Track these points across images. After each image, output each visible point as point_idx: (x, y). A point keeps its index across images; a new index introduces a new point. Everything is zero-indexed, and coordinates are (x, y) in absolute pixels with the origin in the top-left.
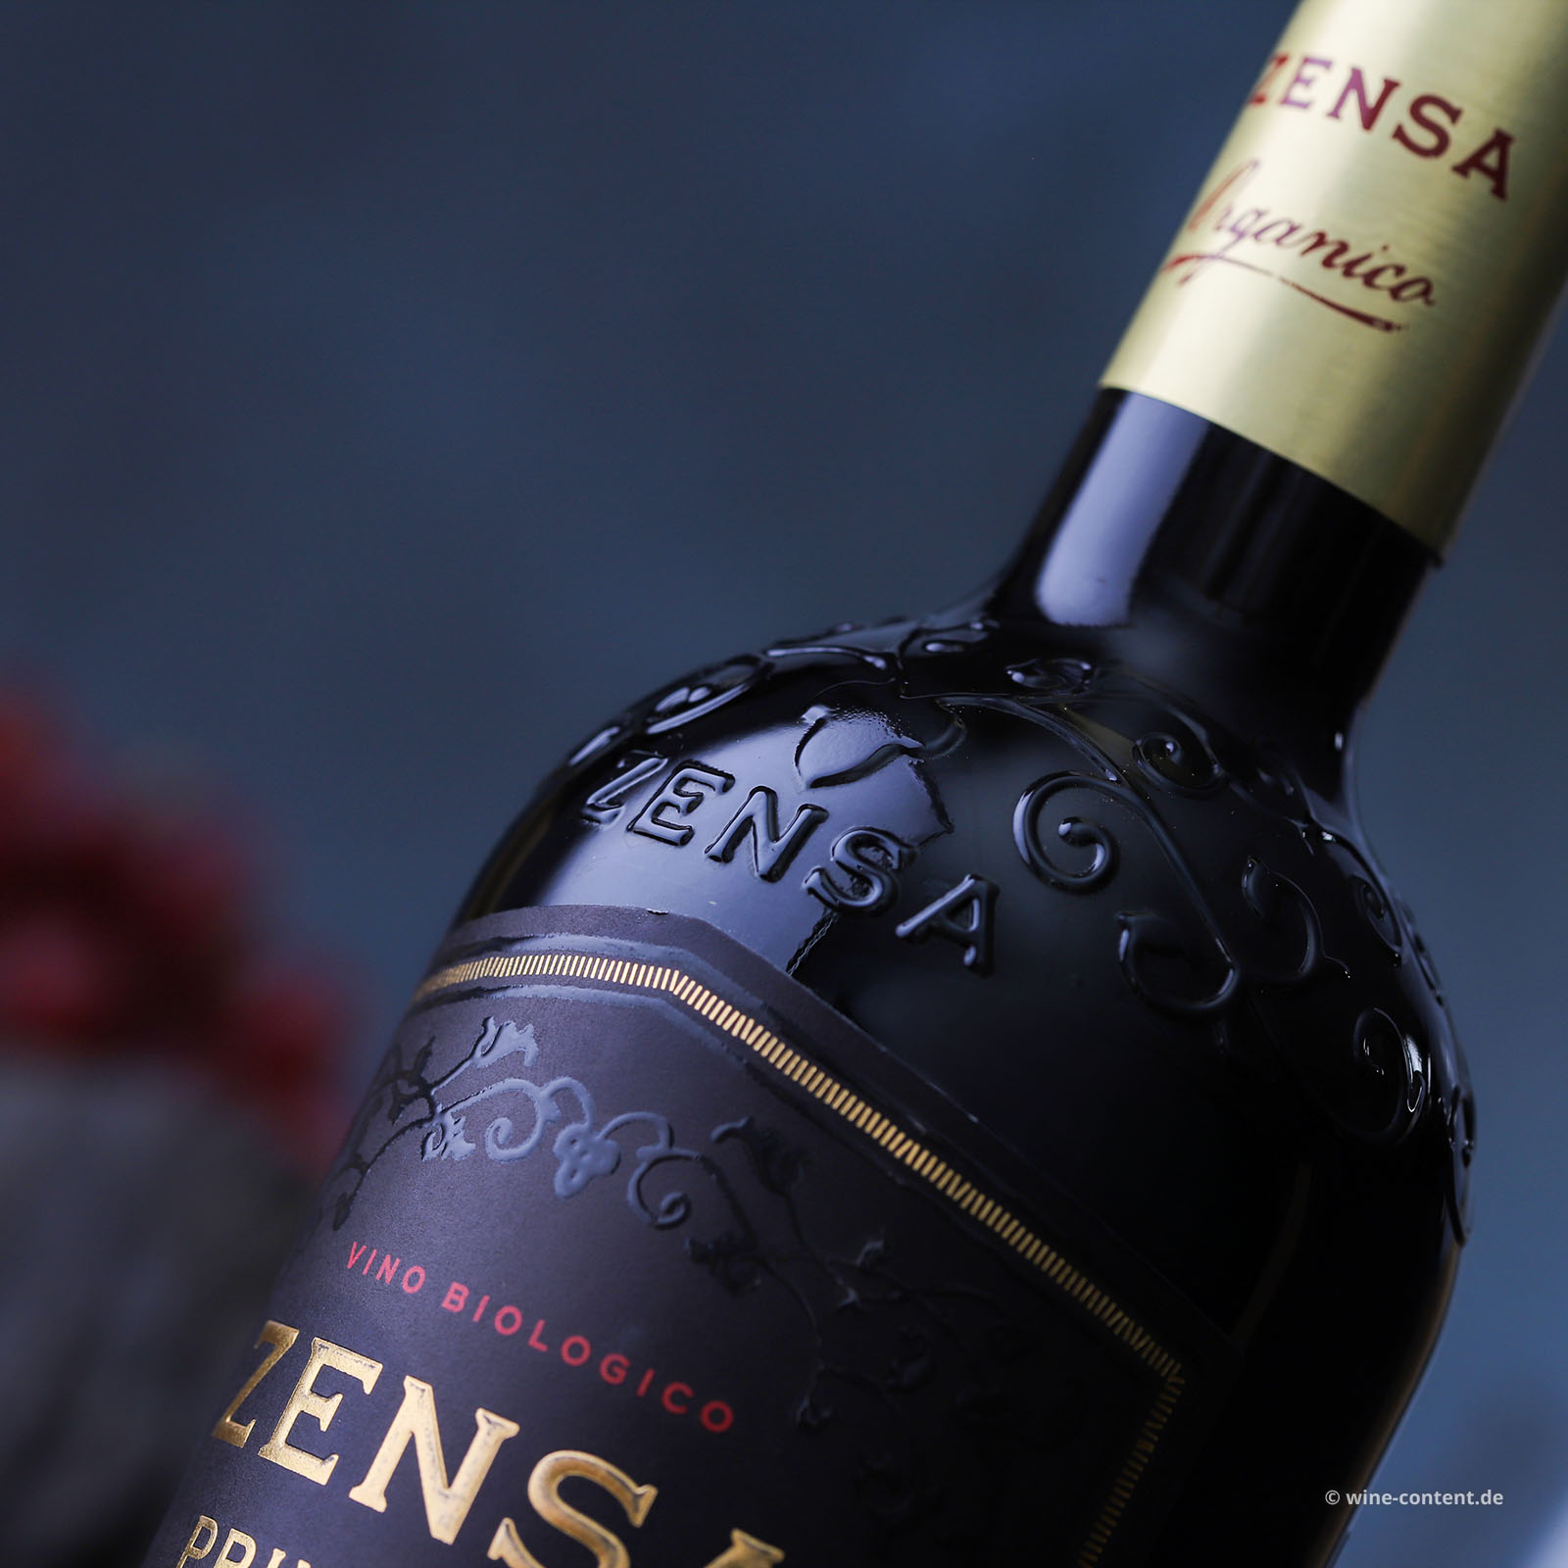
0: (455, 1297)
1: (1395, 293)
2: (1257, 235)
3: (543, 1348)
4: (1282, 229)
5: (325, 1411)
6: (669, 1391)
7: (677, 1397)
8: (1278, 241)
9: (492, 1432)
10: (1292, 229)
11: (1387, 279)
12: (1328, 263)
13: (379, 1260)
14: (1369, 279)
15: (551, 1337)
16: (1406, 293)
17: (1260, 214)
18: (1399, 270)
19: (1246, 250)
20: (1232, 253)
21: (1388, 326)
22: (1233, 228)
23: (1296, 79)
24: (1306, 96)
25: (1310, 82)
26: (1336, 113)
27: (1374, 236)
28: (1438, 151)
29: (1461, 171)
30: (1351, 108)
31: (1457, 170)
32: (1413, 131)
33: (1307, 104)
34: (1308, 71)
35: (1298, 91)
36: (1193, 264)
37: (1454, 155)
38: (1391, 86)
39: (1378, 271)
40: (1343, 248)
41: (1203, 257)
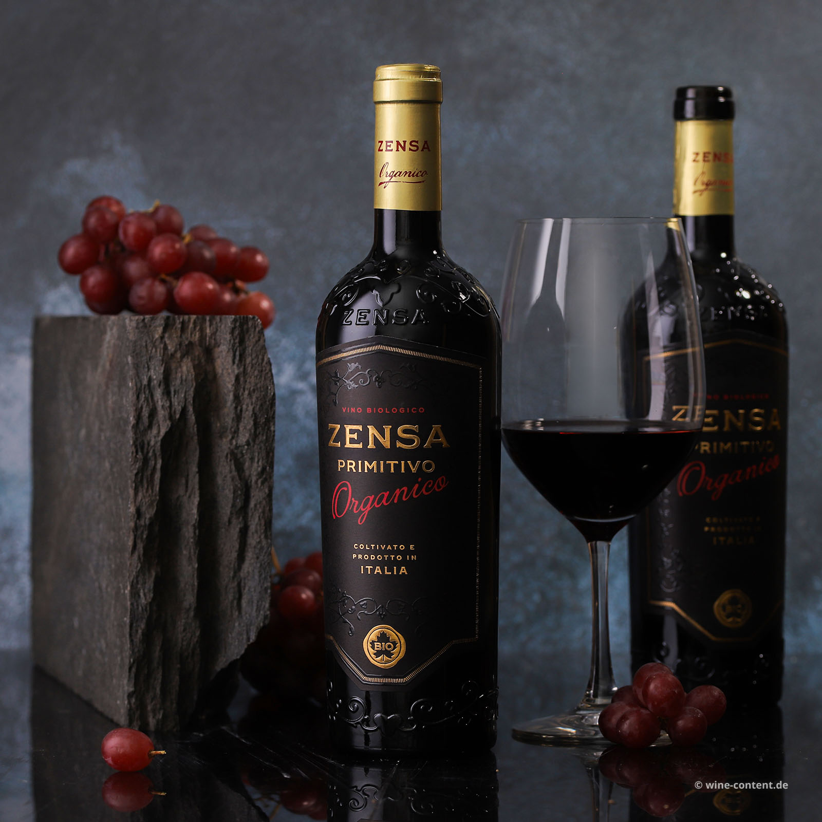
0: (369, 410)
1: (422, 176)
2: (395, 176)
3: (389, 412)
4: (399, 173)
5: (355, 436)
6: (412, 410)
7: (414, 410)
8: (399, 175)
9: (387, 429)
10: (401, 173)
11: (420, 174)
12: (409, 176)
13: (350, 409)
14: (417, 175)
15: (390, 410)
17: (394, 172)
18: (421, 172)
19: (394, 179)
20: (391, 181)
21: (423, 181)
22: (389, 176)
23: (387, 146)
24: (391, 149)
25: (390, 146)
26: (398, 150)
27: (414, 168)
28: (417, 149)
29: (422, 150)
30: (400, 148)
31: (422, 151)
32: (412, 148)
33: (392, 150)
34: (389, 144)
35: (388, 148)
36: (385, 184)
37: (420, 148)
38: (405, 142)
39: (418, 173)
40: (410, 172)
41: (387, 182)
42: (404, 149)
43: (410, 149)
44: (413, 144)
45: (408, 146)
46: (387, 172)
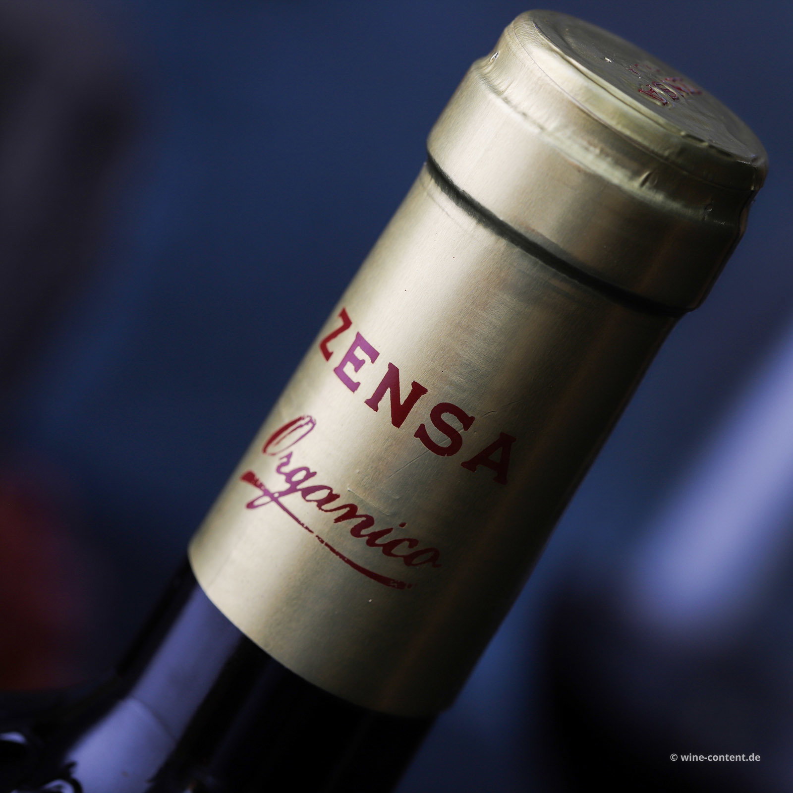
1: (408, 560)
2: (306, 492)
4: (323, 494)
10: (332, 497)
11: (402, 550)
12: (356, 531)
14: (388, 549)
16: (415, 561)
17: (310, 475)
18: (413, 542)
19: (294, 501)
20: (283, 500)
21: (401, 585)
22: (289, 476)
23: (350, 356)
24: (354, 377)
25: (359, 364)
26: (373, 403)
27: (394, 515)
28: (451, 450)
29: (470, 465)
30: (386, 402)
31: (464, 464)
32: (433, 432)
33: (353, 386)
34: (360, 353)
35: (349, 369)
36: (258, 492)
37: (465, 454)
38: (418, 390)
39: (396, 543)
40: (369, 521)
41: (267, 493)
42: (399, 414)
43: (421, 433)
44: (446, 417)
45: (420, 413)
46: (289, 456)
